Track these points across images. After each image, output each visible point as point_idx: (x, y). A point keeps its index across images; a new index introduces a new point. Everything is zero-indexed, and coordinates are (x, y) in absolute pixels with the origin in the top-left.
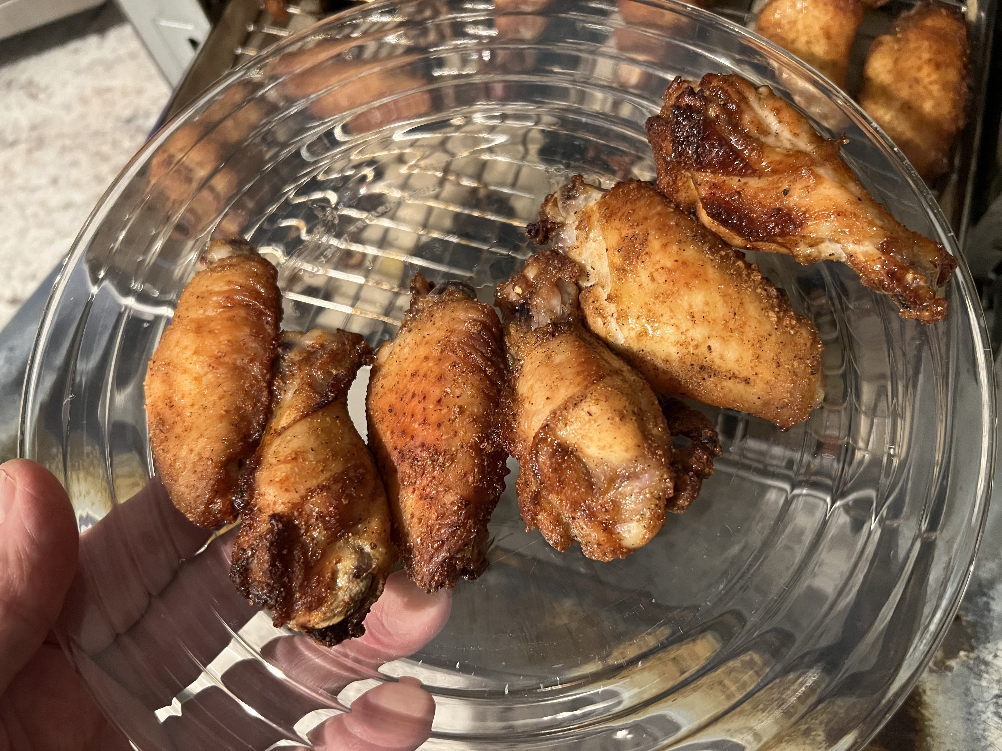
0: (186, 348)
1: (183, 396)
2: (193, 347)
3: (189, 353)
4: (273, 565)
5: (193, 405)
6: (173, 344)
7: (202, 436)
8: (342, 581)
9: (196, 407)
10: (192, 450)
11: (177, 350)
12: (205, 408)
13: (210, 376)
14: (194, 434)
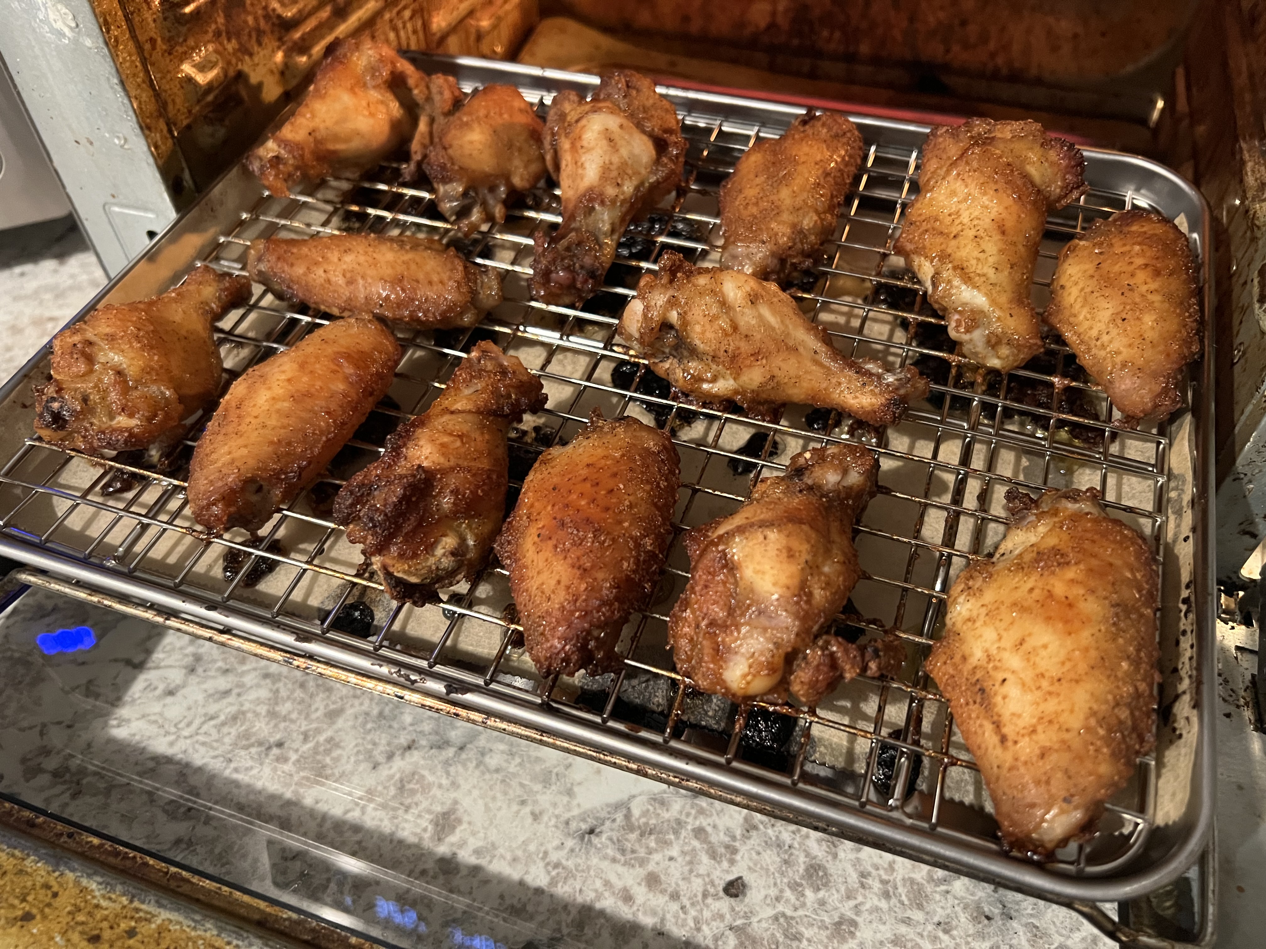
0: (284, 372)
1: (255, 405)
2: (289, 375)
3: (283, 377)
4: (400, 502)
5: (256, 417)
6: (278, 364)
7: (246, 446)
8: (439, 551)
9: (258, 421)
10: (230, 453)
11: (276, 370)
12: (264, 427)
13: (286, 404)
14: (240, 441)
